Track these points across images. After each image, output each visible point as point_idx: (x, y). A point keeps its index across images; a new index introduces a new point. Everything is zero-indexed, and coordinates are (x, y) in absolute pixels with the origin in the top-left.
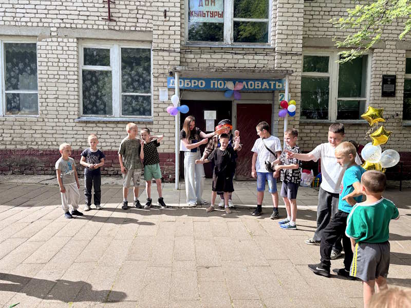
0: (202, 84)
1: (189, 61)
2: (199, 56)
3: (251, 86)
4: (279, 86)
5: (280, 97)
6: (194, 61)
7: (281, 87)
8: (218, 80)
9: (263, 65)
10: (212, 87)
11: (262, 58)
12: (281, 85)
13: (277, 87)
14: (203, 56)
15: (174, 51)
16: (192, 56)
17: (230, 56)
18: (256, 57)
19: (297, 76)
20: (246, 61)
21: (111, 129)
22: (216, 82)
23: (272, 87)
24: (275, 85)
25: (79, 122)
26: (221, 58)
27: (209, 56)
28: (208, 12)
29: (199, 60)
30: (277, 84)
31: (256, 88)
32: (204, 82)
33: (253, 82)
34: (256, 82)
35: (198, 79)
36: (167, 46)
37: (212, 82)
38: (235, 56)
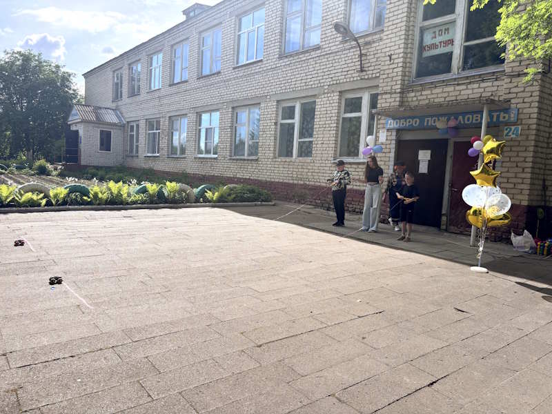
0: (416, 123)
1: (410, 99)
2: (420, 93)
3: (468, 120)
4: (504, 117)
5: (506, 132)
6: (415, 99)
7: (507, 118)
8: (432, 116)
9: (490, 94)
10: (425, 124)
11: (490, 84)
12: (507, 116)
13: (501, 119)
14: (424, 93)
15: (395, 93)
16: (413, 94)
17: (451, 88)
18: (483, 85)
19: (532, 102)
20: (470, 92)
22: (430, 119)
23: (495, 119)
24: (498, 117)
26: (443, 92)
27: (429, 92)
28: (440, 42)
29: (419, 98)
30: (502, 114)
31: (474, 122)
32: (418, 120)
33: (471, 116)
34: (475, 116)
35: (413, 118)
36: (389, 88)
37: (426, 119)
38: (458, 88)
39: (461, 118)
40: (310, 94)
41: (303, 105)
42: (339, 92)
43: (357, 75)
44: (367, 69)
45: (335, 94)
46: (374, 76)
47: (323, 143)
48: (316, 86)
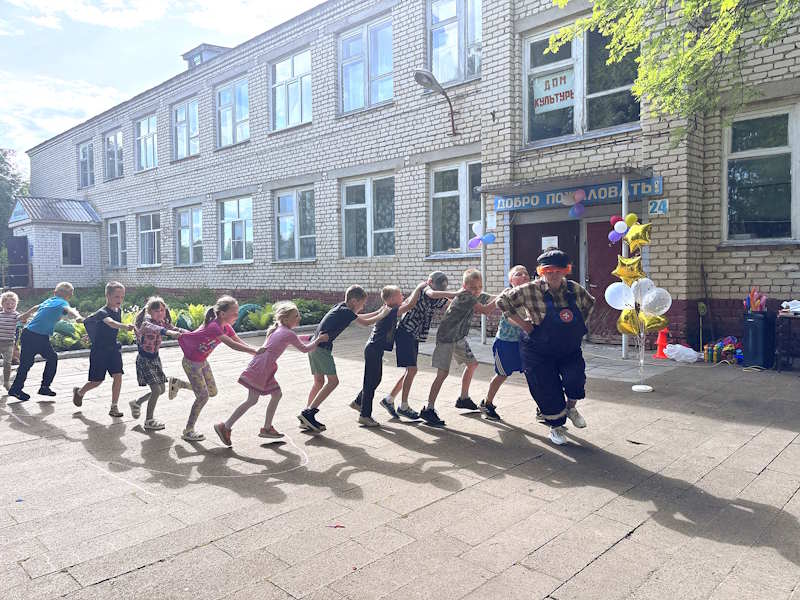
0: (535, 202)
1: (524, 170)
2: (536, 162)
3: (603, 195)
4: (647, 189)
5: (651, 208)
6: (530, 169)
7: (650, 190)
8: (555, 192)
9: (626, 160)
10: (548, 202)
11: (625, 147)
12: (650, 187)
13: (643, 192)
14: (542, 161)
15: (504, 163)
16: (528, 164)
17: (576, 154)
18: (615, 149)
19: (679, 168)
20: (600, 158)
21: (455, 268)
22: (553, 195)
23: (635, 192)
24: (639, 188)
25: (427, 261)
26: (566, 159)
27: (549, 160)
28: (556, 95)
29: (536, 168)
30: (644, 186)
31: (610, 196)
32: (537, 197)
33: (605, 189)
34: (610, 188)
35: (530, 195)
36: (495, 156)
37: (548, 196)
38: (585, 153)
39: (592, 191)
40: (385, 168)
41: (376, 183)
42: (427, 164)
43: (449, 139)
44: (461, 132)
45: (421, 167)
46: (472, 140)
47: (408, 235)
48: (393, 156)
